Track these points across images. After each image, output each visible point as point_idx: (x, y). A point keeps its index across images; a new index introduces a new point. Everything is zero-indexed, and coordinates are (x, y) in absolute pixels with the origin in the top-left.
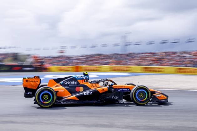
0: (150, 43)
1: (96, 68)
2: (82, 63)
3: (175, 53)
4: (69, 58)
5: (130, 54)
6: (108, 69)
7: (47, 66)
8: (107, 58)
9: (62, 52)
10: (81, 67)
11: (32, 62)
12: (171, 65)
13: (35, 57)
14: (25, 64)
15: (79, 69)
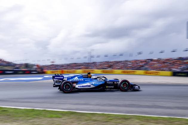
0: (106, 56)
1: (74, 71)
2: (65, 69)
3: (121, 62)
4: (57, 66)
5: (94, 63)
6: (81, 72)
7: (45, 70)
8: (80, 66)
9: (53, 62)
10: (65, 71)
11: (36, 69)
12: (119, 69)
13: (37, 66)
14: (32, 69)
15: (64, 72)
